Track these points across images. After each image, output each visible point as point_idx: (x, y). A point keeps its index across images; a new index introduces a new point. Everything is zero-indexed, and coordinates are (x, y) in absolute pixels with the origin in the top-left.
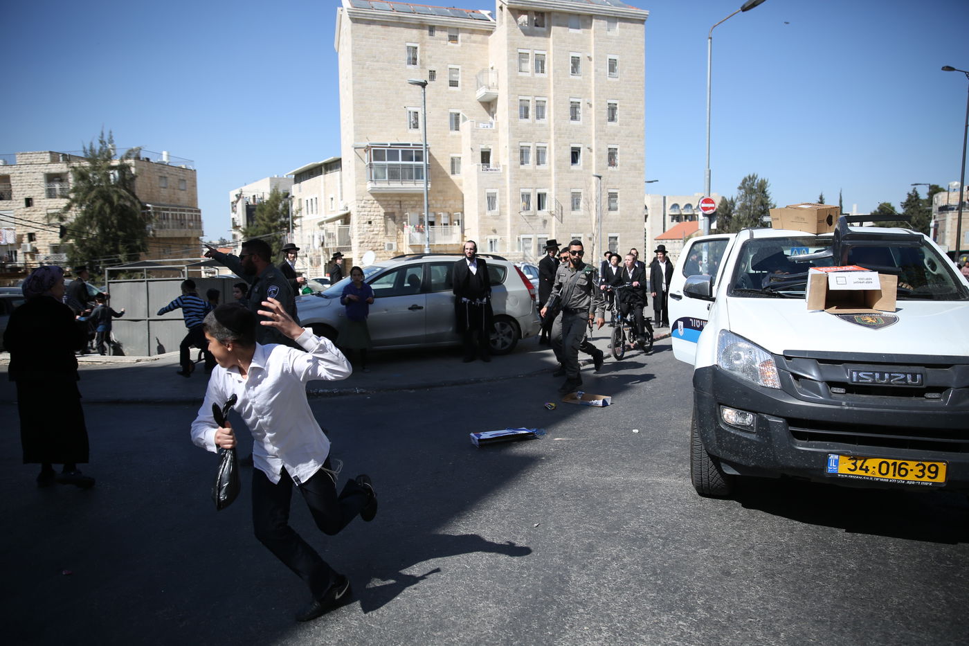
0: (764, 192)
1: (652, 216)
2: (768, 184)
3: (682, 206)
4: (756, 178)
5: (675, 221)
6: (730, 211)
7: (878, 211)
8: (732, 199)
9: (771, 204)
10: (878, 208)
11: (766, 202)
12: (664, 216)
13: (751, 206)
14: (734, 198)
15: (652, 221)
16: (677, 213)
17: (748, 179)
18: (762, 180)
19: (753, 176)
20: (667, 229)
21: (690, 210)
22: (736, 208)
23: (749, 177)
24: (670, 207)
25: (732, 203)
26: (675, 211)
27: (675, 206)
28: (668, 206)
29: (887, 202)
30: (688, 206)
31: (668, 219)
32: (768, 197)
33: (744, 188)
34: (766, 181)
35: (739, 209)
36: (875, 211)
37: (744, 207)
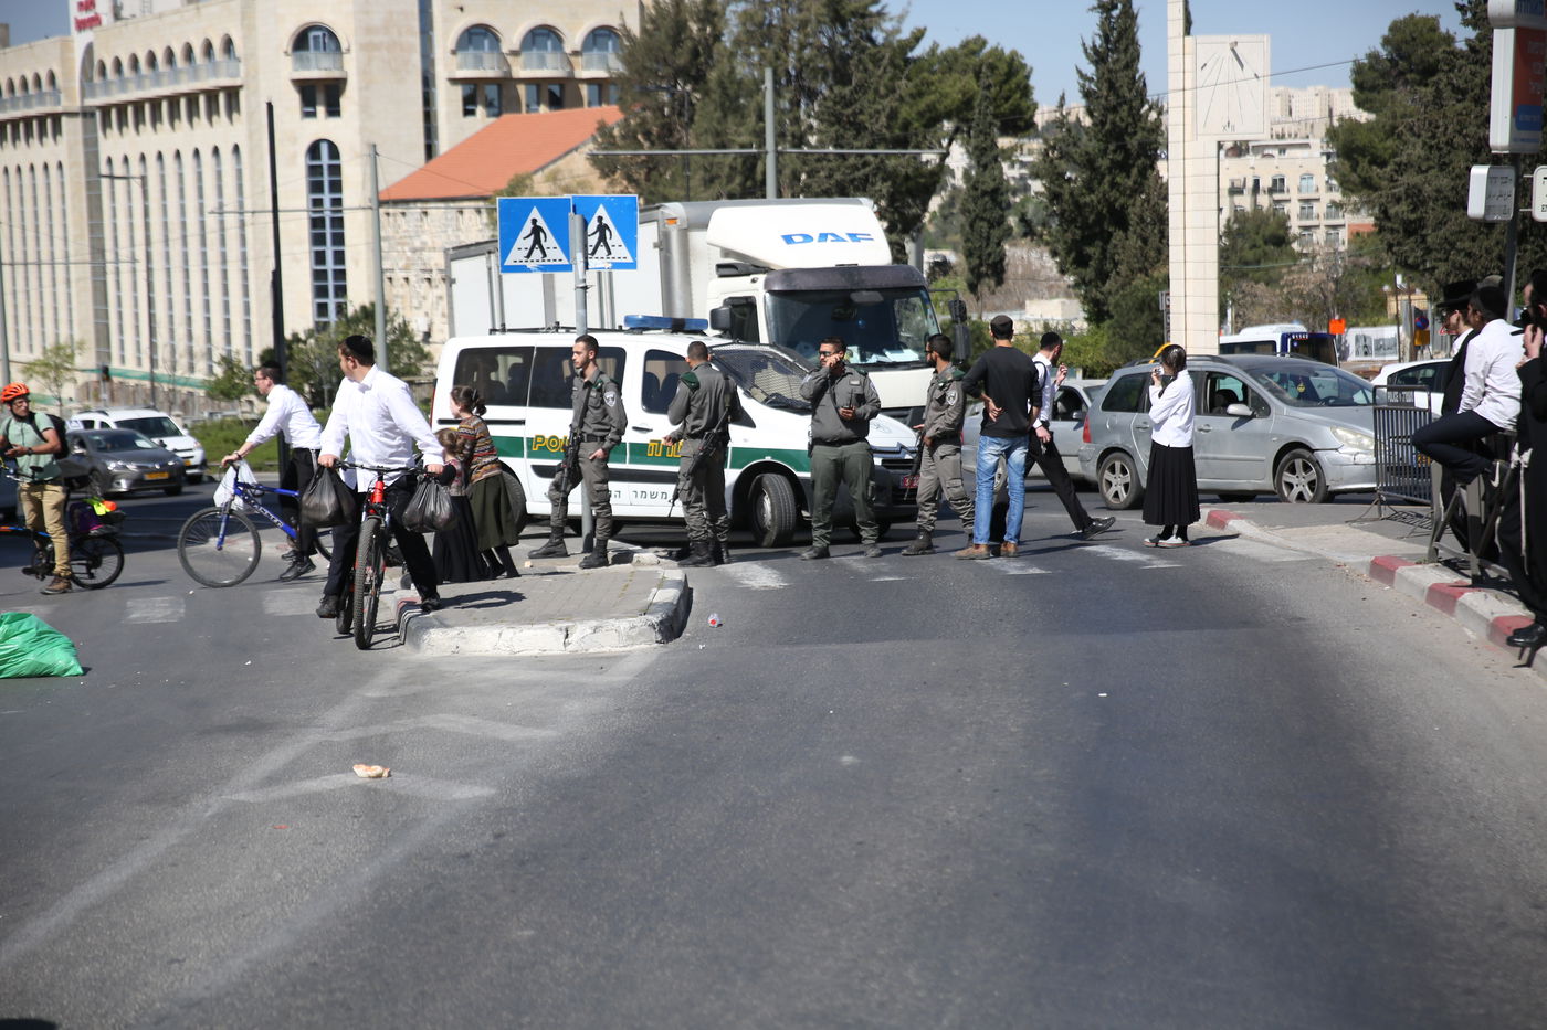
1: (365, 87)
3: (512, 39)
5: (480, 110)
6: (700, 51)
7: (1383, 53)
10: (1386, 42)
12: (428, 81)
15: (364, 107)
16: (489, 71)
20: (443, 144)
21: (550, 57)
22: (727, 38)
24: (451, 42)
26: (478, 63)
27: (478, 36)
28: (446, 35)
29: (1422, 13)
30: (542, 36)
31: (448, 100)
36: (1374, 57)
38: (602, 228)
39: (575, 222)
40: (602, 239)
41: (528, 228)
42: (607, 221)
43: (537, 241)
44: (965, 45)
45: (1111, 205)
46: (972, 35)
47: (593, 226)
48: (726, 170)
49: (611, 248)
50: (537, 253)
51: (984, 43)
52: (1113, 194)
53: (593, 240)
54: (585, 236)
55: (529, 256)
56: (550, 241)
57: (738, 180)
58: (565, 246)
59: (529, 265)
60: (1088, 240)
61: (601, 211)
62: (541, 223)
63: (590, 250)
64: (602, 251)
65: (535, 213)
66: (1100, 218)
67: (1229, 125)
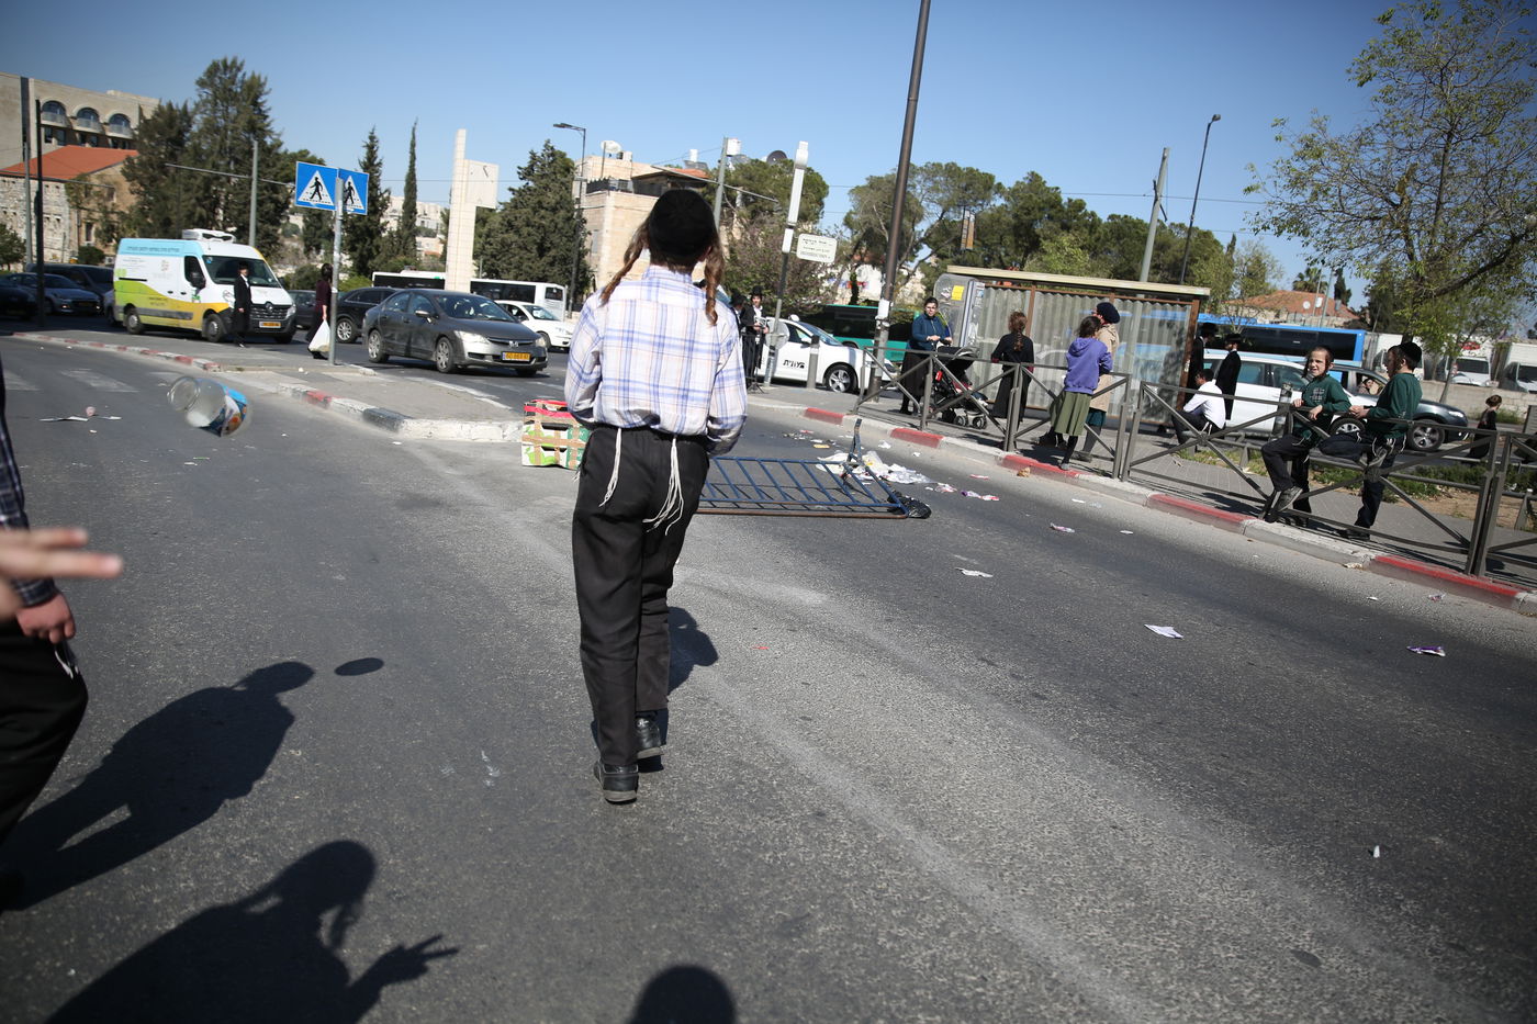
0: (255, 104)
2: (266, 89)
3: (72, 111)
4: (239, 69)
5: (54, 140)
6: (181, 133)
8: (185, 107)
9: (271, 131)
11: (259, 125)
12: (25, 124)
13: (226, 129)
14: (191, 106)
16: (60, 124)
17: (221, 67)
18: (253, 77)
19: (234, 62)
21: (92, 123)
22: (195, 128)
23: (225, 62)
25: (186, 116)
26: (54, 119)
27: (52, 107)
28: (35, 103)
30: (88, 113)
31: (36, 132)
32: (267, 117)
33: (212, 85)
34: (262, 80)
35: (201, 131)
37: (211, 128)
38: (350, 189)
39: (339, 182)
40: (350, 195)
41: (313, 182)
42: (353, 185)
43: (317, 190)
44: (300, 152)
45: (367, 228)
46: (303, 148)
47: (346, 186)
48: (195, 187)
49: (354, 201)
50: (316, 197)
51: (308, 153)
52: (369, 224)
53: (345, 195)
55: (312, 197)
56: (324, 191)
57: (201, 192)
58: (332, 195)
59: (312, 203)
60: (357, 241)
61: (350, 179)
62: (320, 180)
64: (349, 201)
65: (317, 174)
66: (362, 233)
67: (480, 200)
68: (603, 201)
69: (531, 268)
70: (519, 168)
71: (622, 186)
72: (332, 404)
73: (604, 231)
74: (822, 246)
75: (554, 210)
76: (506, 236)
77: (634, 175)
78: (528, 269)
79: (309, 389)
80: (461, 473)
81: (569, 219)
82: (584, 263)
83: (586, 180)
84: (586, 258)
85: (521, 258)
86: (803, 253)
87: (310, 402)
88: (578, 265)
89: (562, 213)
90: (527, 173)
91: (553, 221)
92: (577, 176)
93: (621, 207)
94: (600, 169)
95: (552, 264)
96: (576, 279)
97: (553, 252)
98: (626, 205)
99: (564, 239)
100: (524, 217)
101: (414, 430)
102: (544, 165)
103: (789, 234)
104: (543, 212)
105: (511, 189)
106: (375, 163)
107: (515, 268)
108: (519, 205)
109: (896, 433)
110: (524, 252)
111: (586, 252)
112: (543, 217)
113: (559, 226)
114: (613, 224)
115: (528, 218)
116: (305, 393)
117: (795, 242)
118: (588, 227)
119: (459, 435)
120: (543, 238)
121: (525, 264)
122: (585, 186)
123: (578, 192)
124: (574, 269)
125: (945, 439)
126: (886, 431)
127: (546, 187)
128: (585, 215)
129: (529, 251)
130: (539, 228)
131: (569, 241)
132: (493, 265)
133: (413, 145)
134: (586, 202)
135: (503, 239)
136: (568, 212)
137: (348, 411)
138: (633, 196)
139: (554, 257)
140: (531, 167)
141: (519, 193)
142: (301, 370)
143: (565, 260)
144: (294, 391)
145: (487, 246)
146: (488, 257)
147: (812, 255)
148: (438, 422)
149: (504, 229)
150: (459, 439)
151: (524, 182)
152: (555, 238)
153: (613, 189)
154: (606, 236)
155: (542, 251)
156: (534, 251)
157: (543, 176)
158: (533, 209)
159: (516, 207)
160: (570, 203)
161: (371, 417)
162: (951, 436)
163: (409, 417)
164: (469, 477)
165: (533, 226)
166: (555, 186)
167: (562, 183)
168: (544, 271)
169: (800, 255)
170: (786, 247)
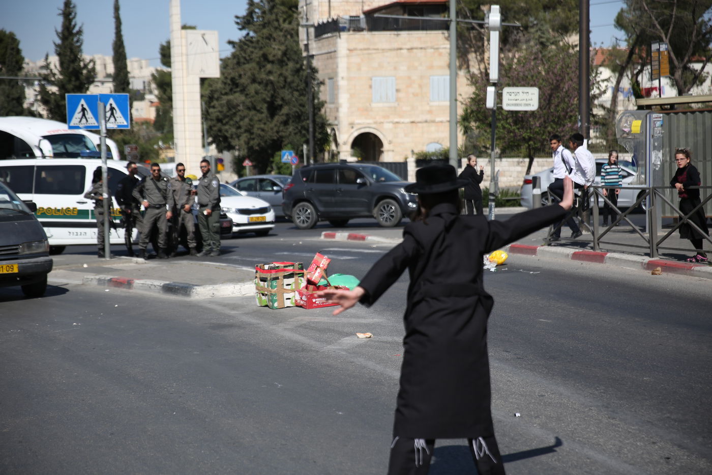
38: (112, 109)
39: (100, 106)
40: (112, 114)
41: (79, 108)
42: (114, 105)
43: (84, 115)
47: (108, 107)
49: (117, 118)
50: (84, 120)
53: (108, 114)
54: (105, 112)
55: (80, 121)
56: (89, 115)
58: (96, 116)
59: (81, 126)
61: (111, 101)
62: (85, 106)
63: (107, 119)
64: (112, 119)
65: (83, 102)
67: (202, 70)
68: (335, 44)
69: (263, 130)
70: (237, 17)
71: (354, 25)
72: (135, 285)
73: (339, 79)
74: (525, 96)
75: (281, 63)
76: (231, 97)
77: (367, 8)
78: (260, 132)
79: (112, 277)
80: (240, 312)
81: (298, 71)
82: (321, 117)
83: (313, 26)
84: (323, 111)
85: (251, 120)
86: (508, 105)
87: (115, 286)
88: (314, 121)
89: (291, 65)
90: (246, 22)
91: (281, 75)
92: (303, 22)
93: (355, 49)
94: (326, 8)
95: (286, 123)
96: (314, 137)
97: (285, 110)
98: (361, 46)
99: (296, 94)
100: (249, 74)
101: (202, 293)
102: (264, 12)
103: (491, 90)
104: (269, 67)
105: (230, 42)
106: (75, 31)
107: (246, 131)
108: (242, 60)
109: (575, 256)
110: (253, 112)
111: (322, 104)
112: (270, 73)
113: (289, 80)
114: (348, 69)
115: (253, 75)
116: (110, 280)
117: (499, 96)
118: (320, 76)
119: (233, 293)
120: (273, 96)
121: (257, 126)
122: (312, 30)
123: (305, 37)
124: (311, 126)
125: (609, 255)
126: (568, 255)
127: (270, 37)
128: (315, 63)
129: (259, 111)
130: (267, 85)
131: (301, 95)
132: (220, 130)
133: (117, 9)
134: (315, 48)
135: (229, 102)
136: (297, 63)
137: (149, 287)
138: (366, 35)
139: (287, 115)
140: (251, 13)
141: (241, 46)
142: (85, 266)
143: (299, 117)
144: (99, 280)
145: (211, 110)
146: (214, 122)
147: (517, 105)
148: (217, 286)
149: (228, 88)
150: (234, 295)
151: (244, 32)
152: (286, 94)
153: (343, 29)
154: (342, 83)
155: (273, 109)
156: (265, 110)
157: (264, 26)
158: (258, 63)
159: (238, 63)
160: (298, 52)
161: (169, 289)
162: (614, 252)
163: (196, 285)
164: (247, 314)
165: (260, 83)
166: (278, 35)
167: (286, 31)
168: (278, 132)
169: (506, 107)
170: (490, 103)
